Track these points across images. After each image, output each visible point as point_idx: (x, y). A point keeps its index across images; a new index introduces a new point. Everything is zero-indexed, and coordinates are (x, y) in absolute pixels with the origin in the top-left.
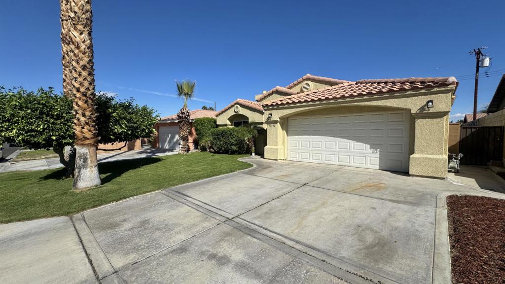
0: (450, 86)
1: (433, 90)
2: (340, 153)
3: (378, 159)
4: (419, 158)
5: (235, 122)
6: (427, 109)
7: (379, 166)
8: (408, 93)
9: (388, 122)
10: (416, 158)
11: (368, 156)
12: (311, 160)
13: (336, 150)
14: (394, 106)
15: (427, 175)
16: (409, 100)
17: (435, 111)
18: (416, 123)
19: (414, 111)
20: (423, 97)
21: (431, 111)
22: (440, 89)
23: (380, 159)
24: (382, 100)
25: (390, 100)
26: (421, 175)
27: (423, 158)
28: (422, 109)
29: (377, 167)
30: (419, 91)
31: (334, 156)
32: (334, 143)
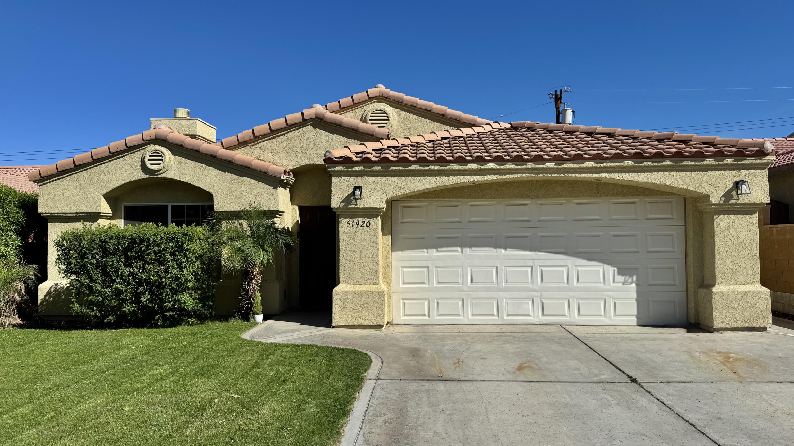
0: (768, 157)
1: (744, 162)
2: (545, 295)
3: (635, 302)
4: (728, 293)
5: (126, 207)
6: (735, 197)
7: (637, 318)
8: (704, 163)
9: (647, 219)
10: (723, 293)
11: (610, 297)
12: (469, 318)
13: (535, 287)
14: (681, 187)
15: (743, 326)
16: (705, 176)
17: (747, 202)
18: (715, 223)
19: (715, 199)
20: (727, 173)
21: (741, 201)
22: (754, 162)
23: (637, 301)
24: (658, 171)
25: (672, 173)
26: (732, 326)
27: (734, 292)
28: (728, 195)
29: (634, 320)
30: (723, 160)
31: (530, 302)
32: (529, 269)
